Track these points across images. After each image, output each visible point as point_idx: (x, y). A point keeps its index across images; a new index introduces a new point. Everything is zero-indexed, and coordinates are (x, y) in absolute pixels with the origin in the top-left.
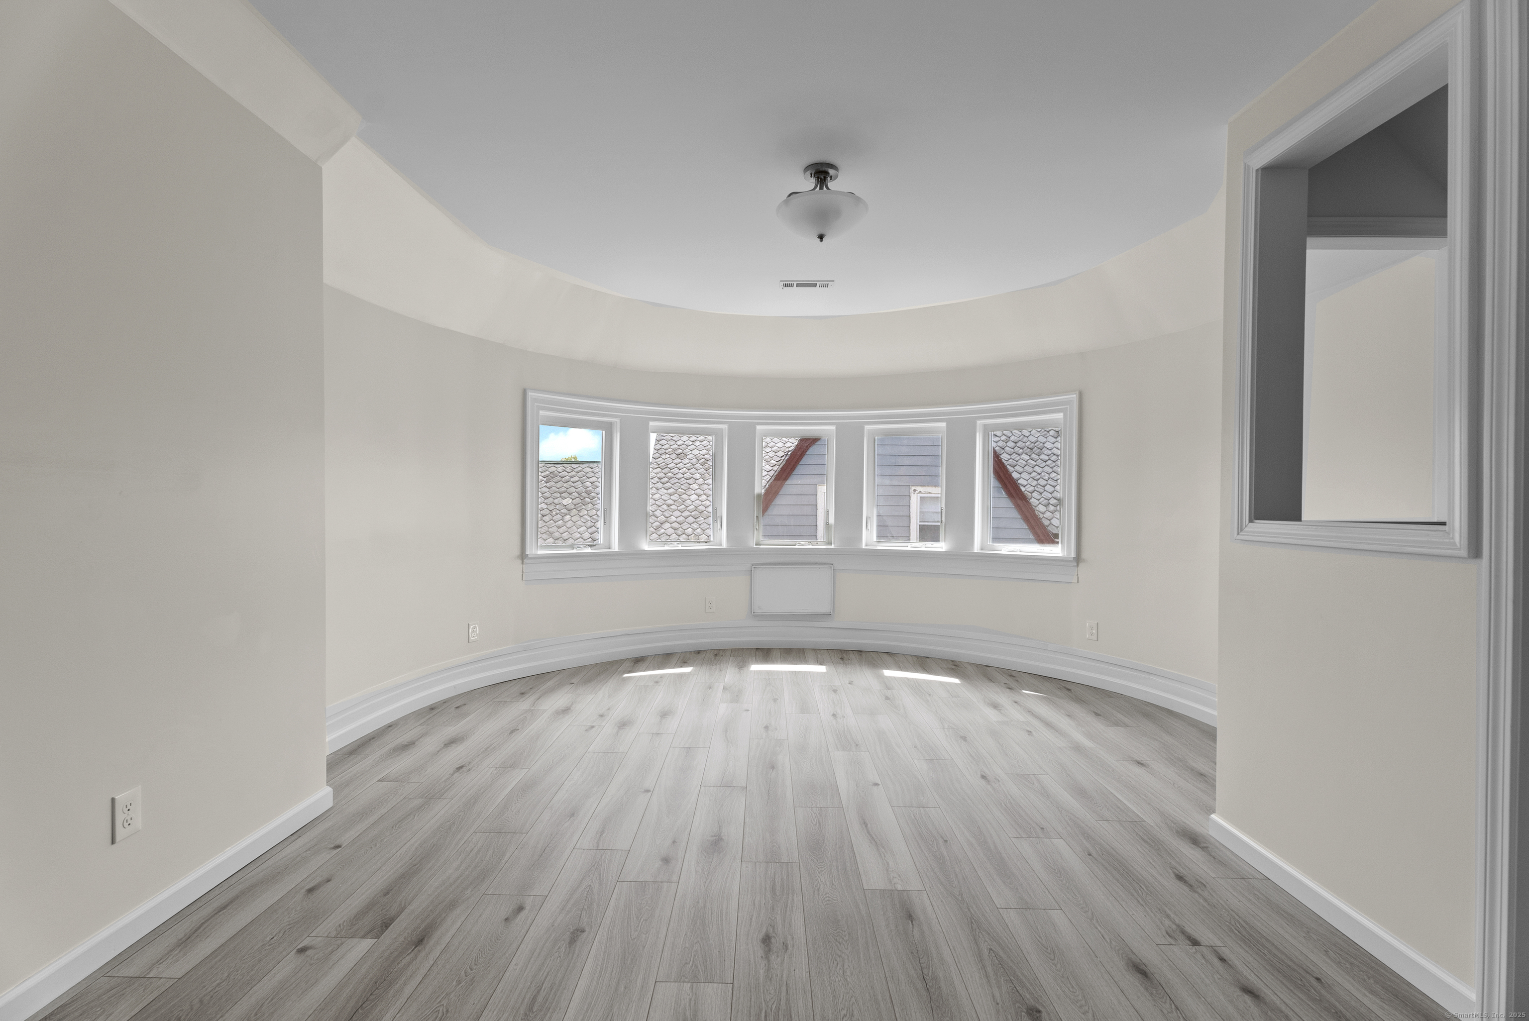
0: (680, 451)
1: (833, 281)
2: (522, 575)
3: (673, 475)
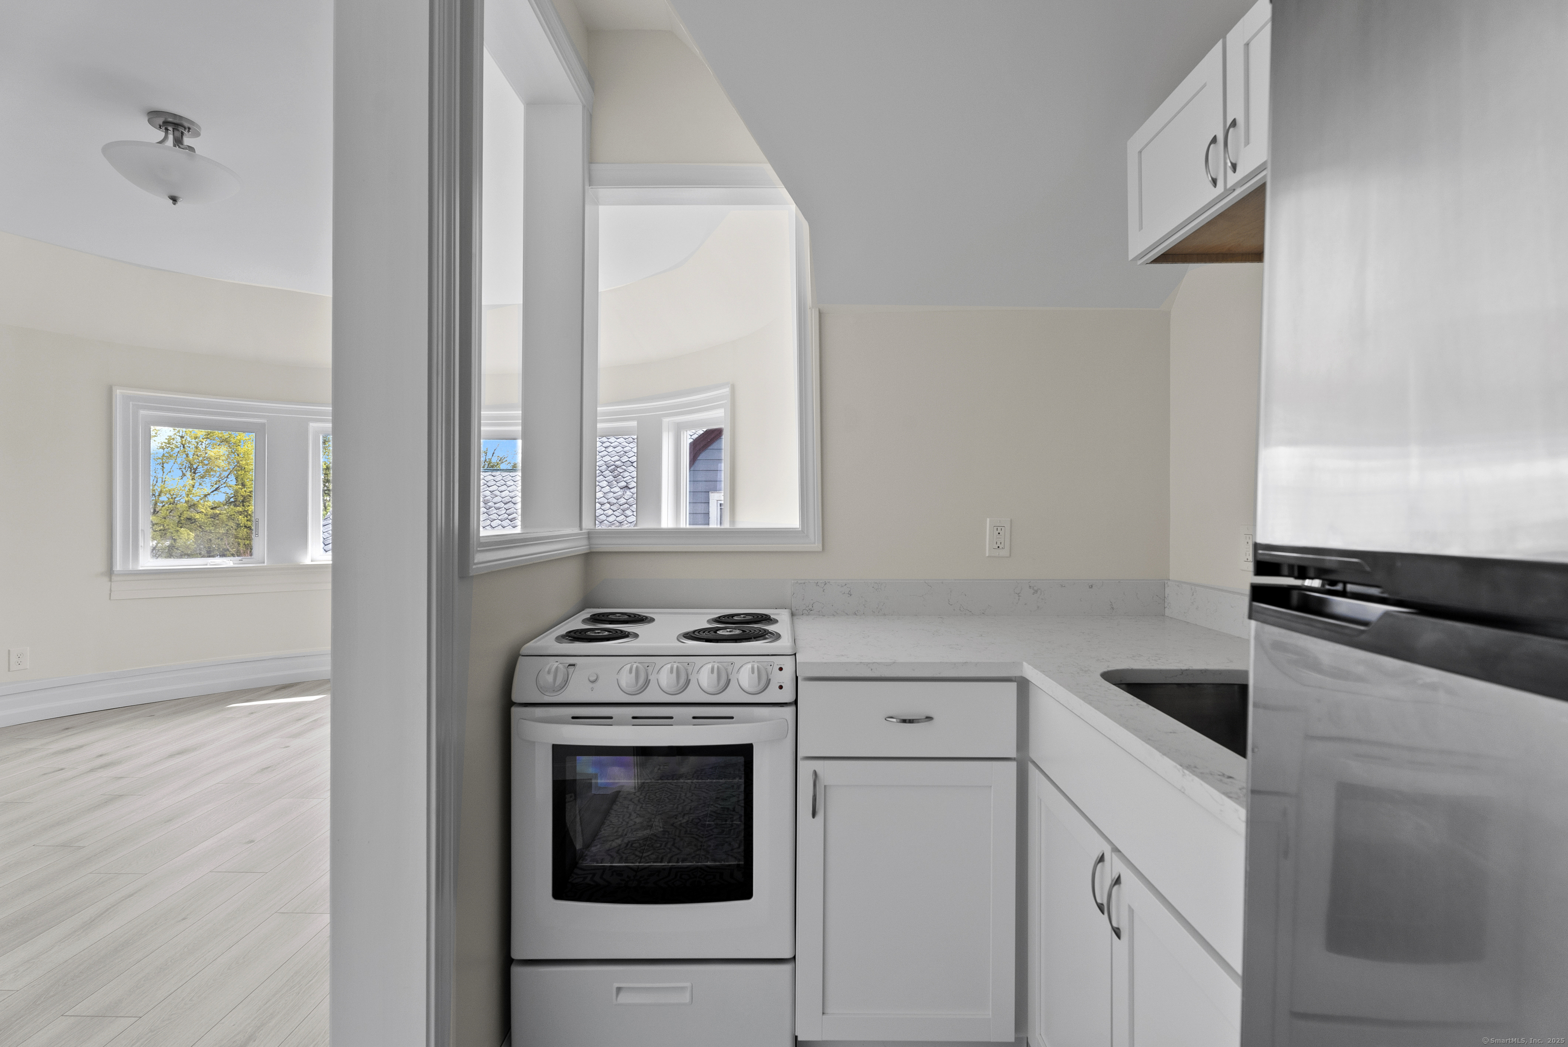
2: (110, 594)
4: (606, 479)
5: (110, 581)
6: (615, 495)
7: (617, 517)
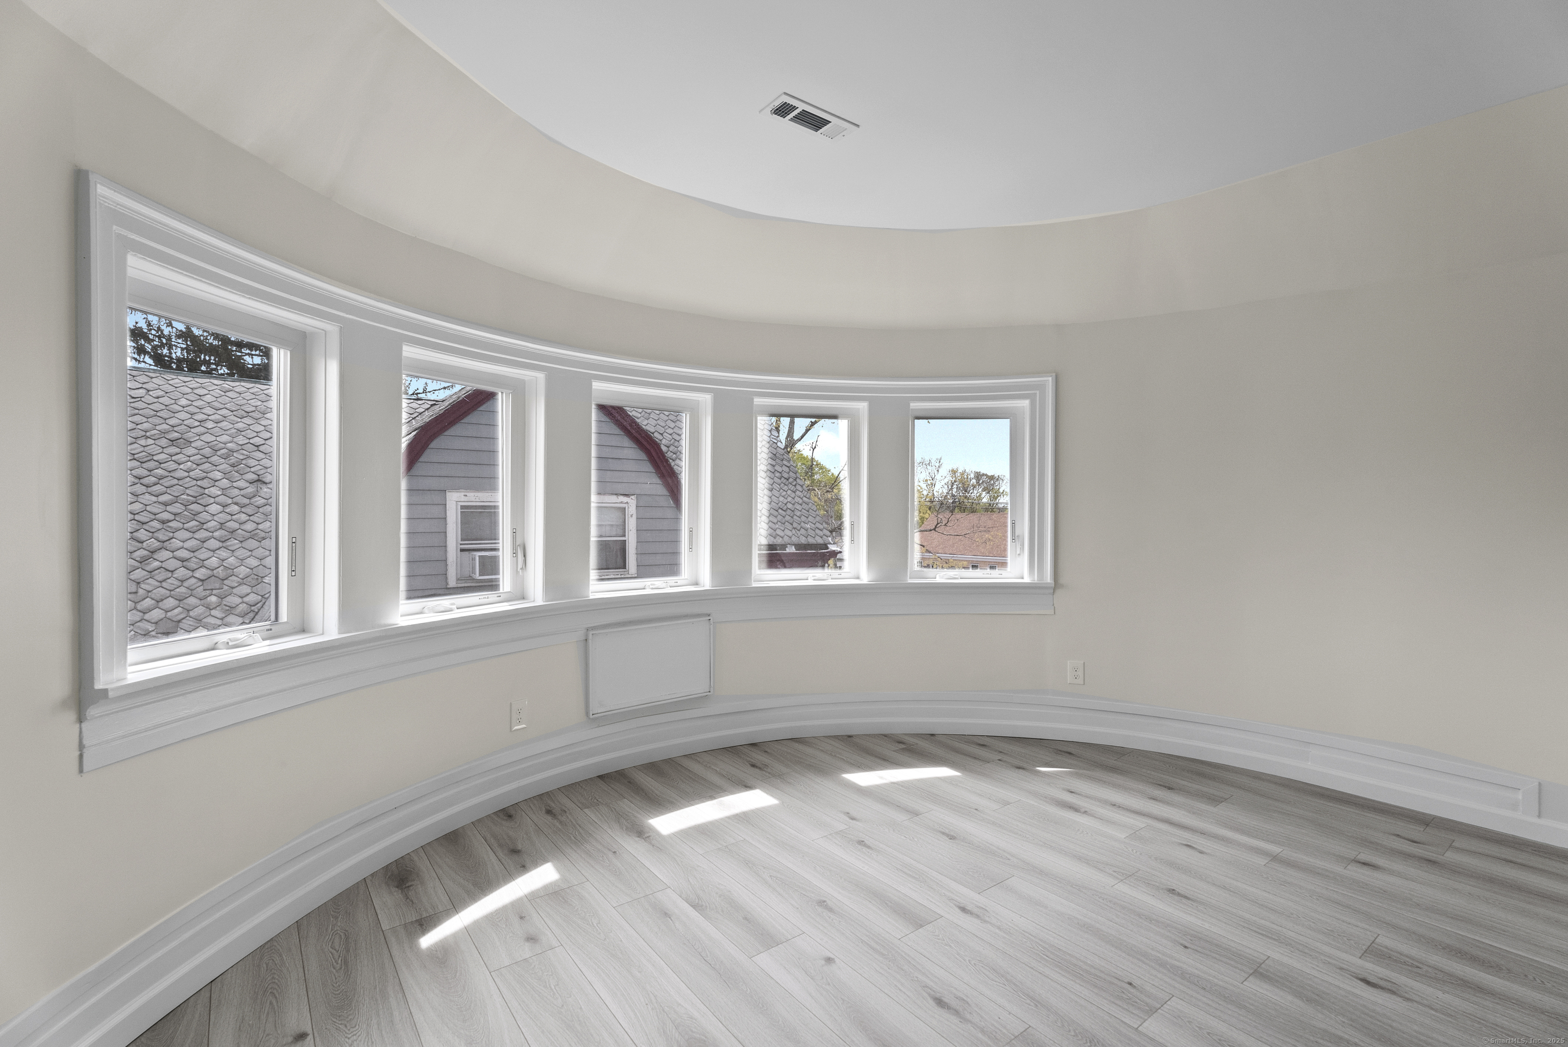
0: (176, 435)
1: (858, 126)
3: (166, 473)
4: (218, 468)
5: (81, 720)
6: (242, 492)
7: (258, 524)
